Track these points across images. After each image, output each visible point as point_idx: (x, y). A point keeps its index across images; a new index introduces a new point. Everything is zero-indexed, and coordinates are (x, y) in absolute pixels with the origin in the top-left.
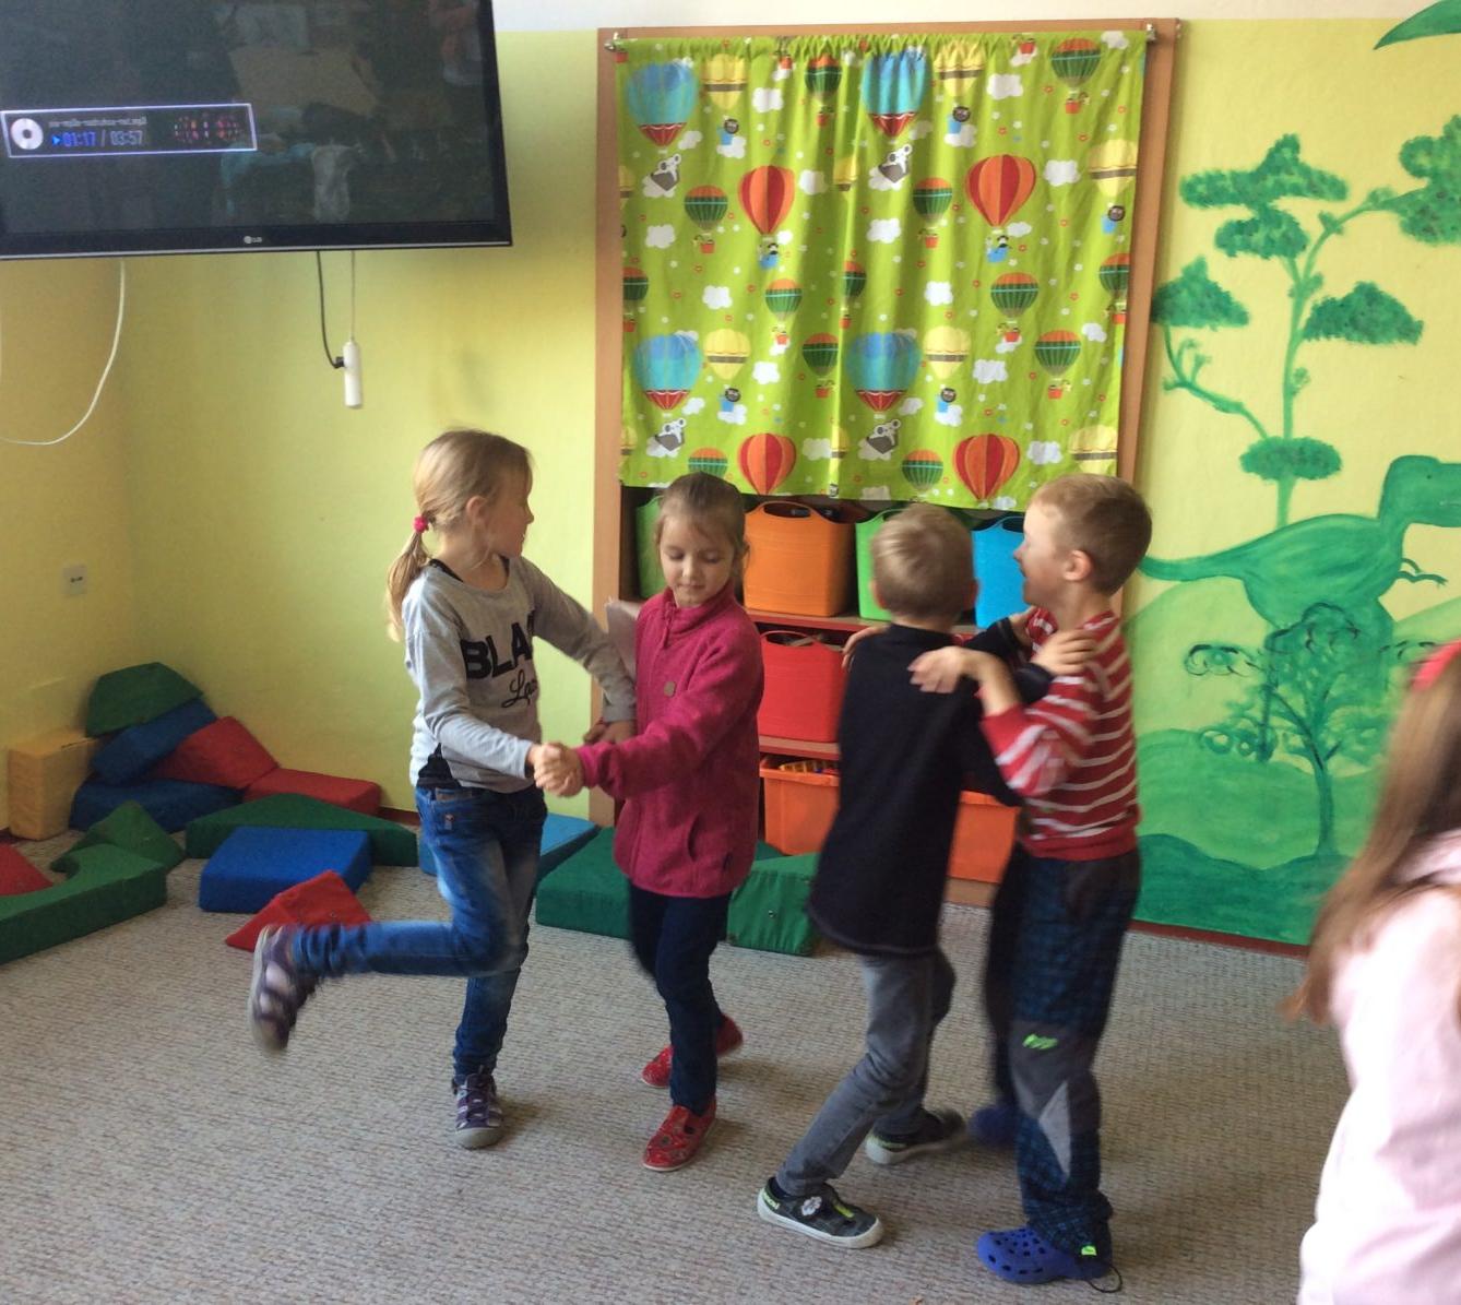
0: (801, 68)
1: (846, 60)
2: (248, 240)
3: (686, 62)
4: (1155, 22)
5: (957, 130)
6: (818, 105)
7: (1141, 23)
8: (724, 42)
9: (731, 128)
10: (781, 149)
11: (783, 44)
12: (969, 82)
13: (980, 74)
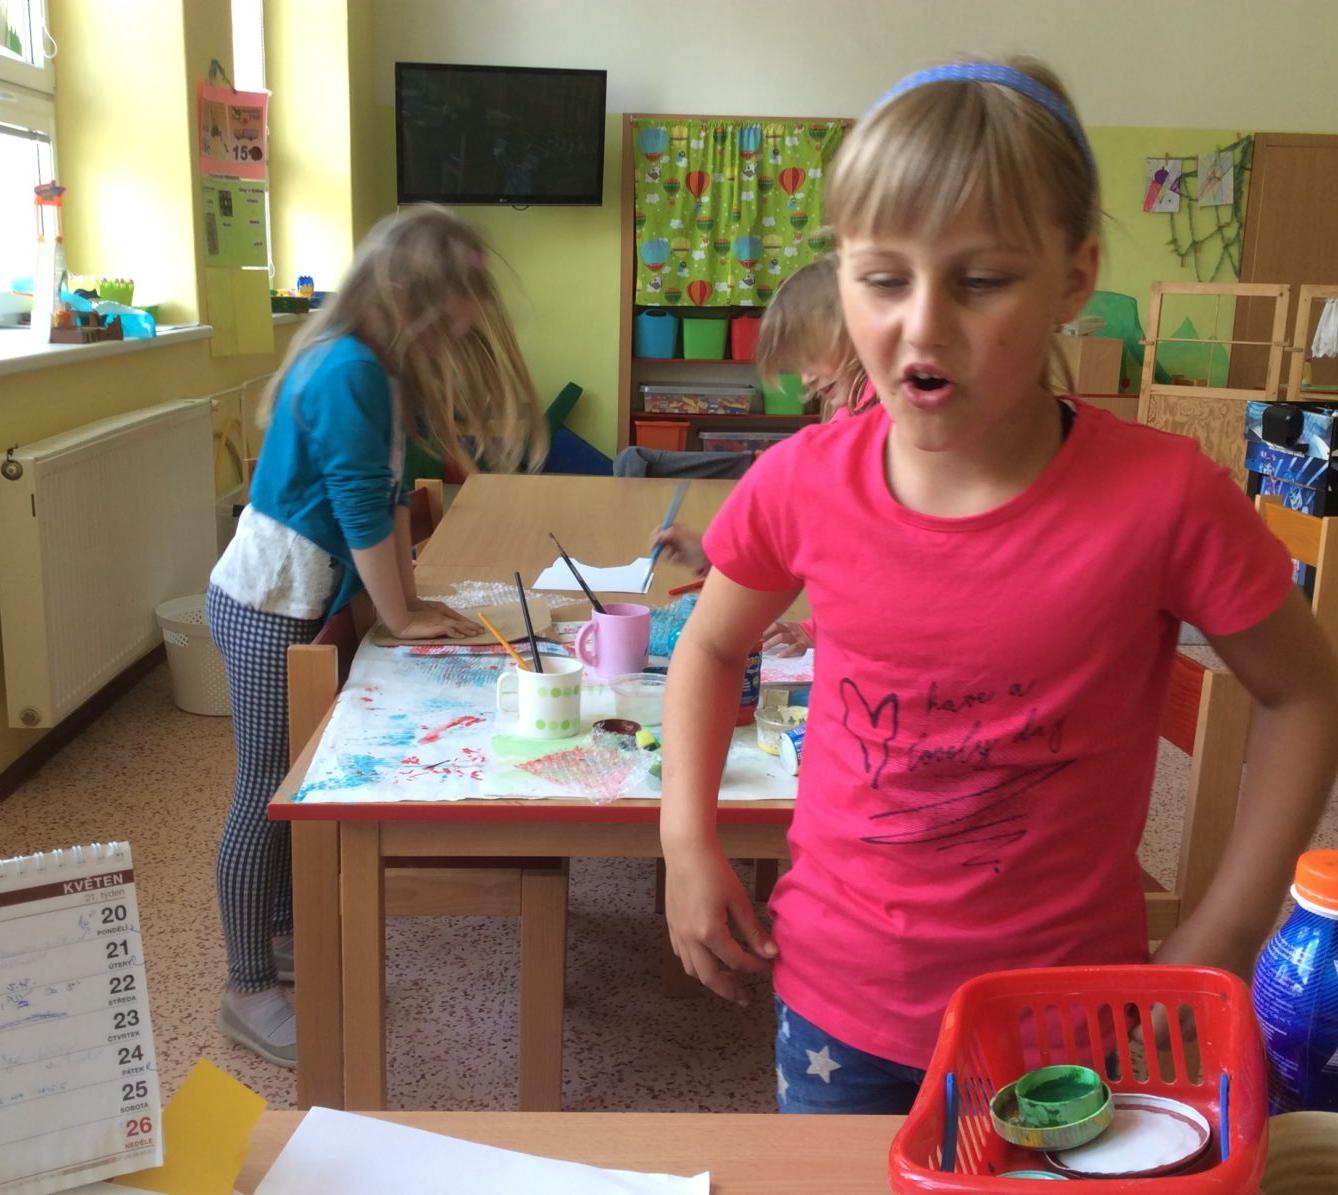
0: (713, 131)
1: (730, 129)
2: (501, 200)
3: (663, 128)
4: (845, 120)
5: (775, 158)
6: (719, 147)
7: (839, 120)
8: (680, 119)
9: (681, 155)
10: (704, 164)
11: (704, 121)
12: (778, 140)
13: (783, 137)
